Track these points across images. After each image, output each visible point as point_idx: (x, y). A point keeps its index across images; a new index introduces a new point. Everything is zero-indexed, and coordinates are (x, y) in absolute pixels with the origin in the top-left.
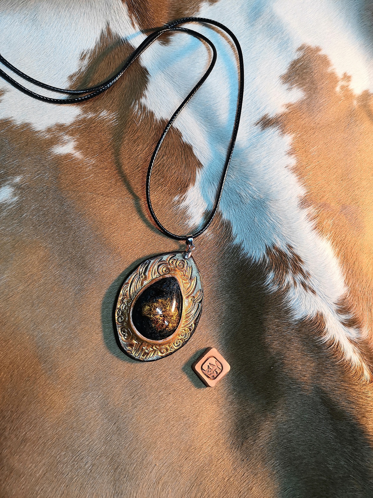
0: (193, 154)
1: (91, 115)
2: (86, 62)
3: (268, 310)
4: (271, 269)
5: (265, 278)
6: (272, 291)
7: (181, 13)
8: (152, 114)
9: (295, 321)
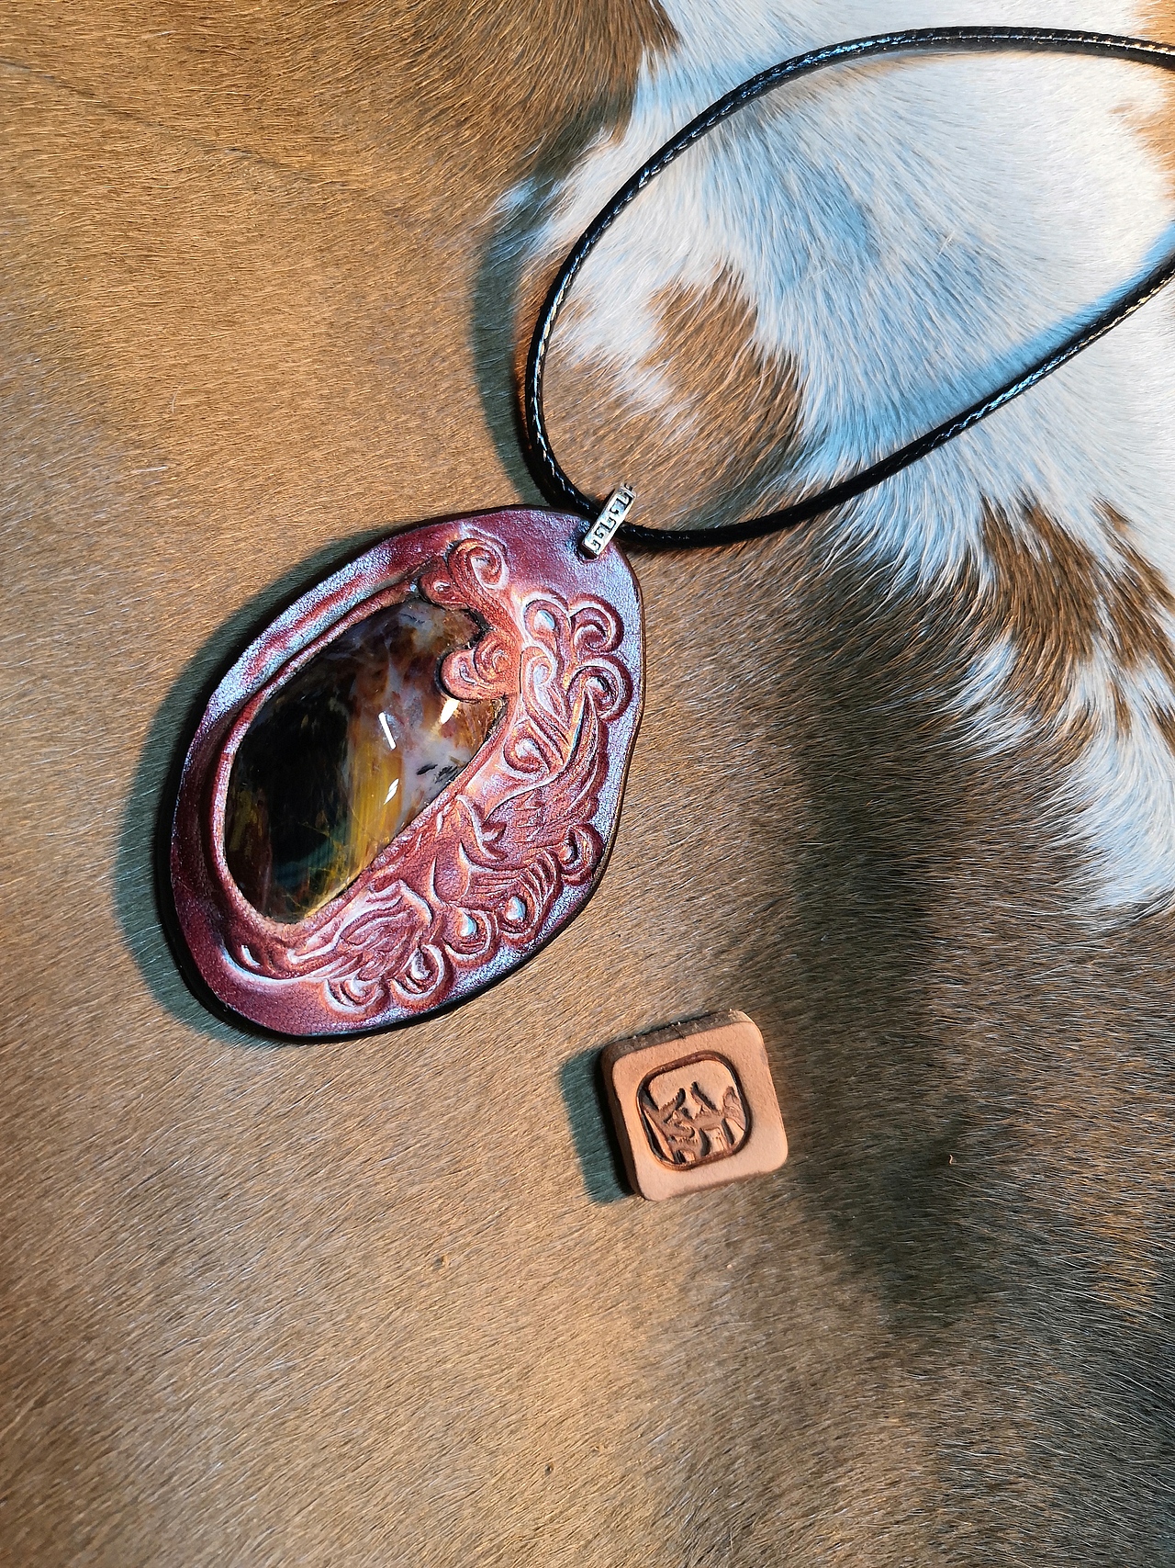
3: (957, 845)
4: (999, 625)
5: (960, 672)
6: (994, 744)
9: (1103, 913)
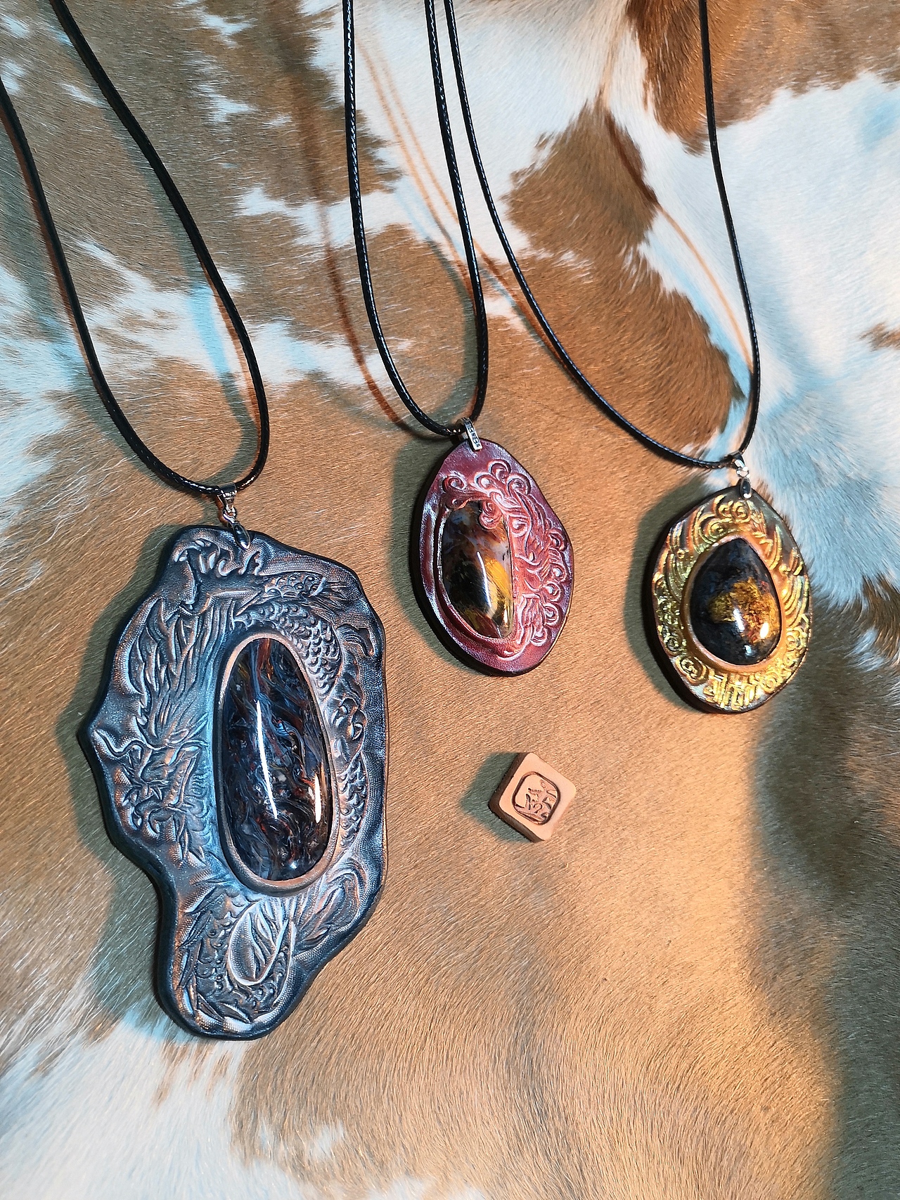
0: (729, 370)
1: (544, 255)
2: (545, 153)
4: (870, 623)
5: (854, 640)
6: (869, 667)
7: (738, 100)
8: (657, 278)
